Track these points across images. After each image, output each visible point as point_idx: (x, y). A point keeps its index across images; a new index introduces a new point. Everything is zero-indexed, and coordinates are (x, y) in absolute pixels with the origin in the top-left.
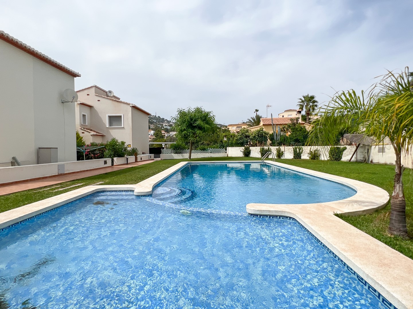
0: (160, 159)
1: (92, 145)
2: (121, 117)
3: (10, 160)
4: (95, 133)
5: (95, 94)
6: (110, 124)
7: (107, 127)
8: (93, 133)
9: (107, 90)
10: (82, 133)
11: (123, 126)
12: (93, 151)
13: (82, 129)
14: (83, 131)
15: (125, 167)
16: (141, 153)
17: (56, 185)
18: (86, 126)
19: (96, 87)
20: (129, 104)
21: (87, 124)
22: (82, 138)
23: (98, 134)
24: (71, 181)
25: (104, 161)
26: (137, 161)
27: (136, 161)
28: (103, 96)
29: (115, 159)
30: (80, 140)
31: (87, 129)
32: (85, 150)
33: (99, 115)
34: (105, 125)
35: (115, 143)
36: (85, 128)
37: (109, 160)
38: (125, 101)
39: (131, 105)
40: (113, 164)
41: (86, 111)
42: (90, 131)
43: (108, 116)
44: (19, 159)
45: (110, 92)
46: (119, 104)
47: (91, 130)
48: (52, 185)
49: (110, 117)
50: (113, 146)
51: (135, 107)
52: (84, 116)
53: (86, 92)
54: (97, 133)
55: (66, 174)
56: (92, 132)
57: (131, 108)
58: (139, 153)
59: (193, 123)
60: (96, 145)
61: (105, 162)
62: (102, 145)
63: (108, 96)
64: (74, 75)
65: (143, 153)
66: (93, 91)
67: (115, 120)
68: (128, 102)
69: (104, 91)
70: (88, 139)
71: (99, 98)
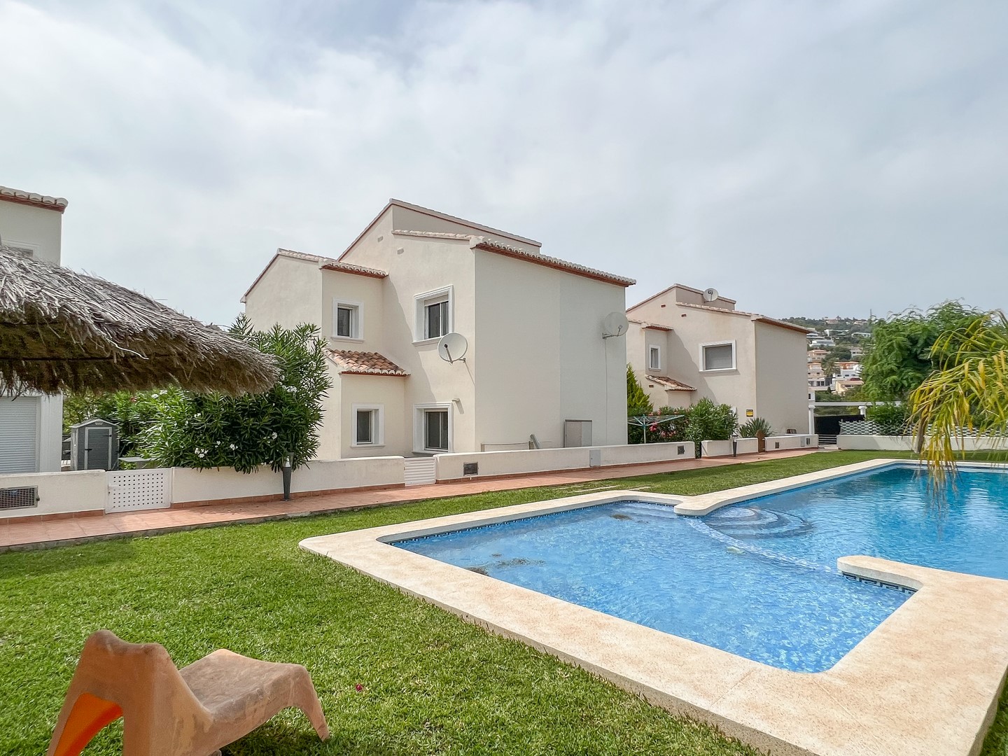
0: (834, 447)
1: (665, 412)
2: (730, 346)
3: (527, 439)
4: (674, 386)
5: (677, 303)
6: (708, 365)
7: (701, 370)
8: (670, 386)
9: (703, 289)
10: (650, 386)
11: (735, 368)
12: (665, 427)
13: (649, 379)
14: (652, 384)
15: (721, 463)
16: (785, 430)
17: (578, 483)
18: (659, 371)
19: (678, 287)
20: (748, 316)
21: (659, 368)
22: (648, 397)
23: (680, 388)
24: (603, 480)
25: (679, 447)
26: (764, 451)
27: (762, 449)
28: (692, 305)
29: (705, 443)
30: (644, 401)
31: (659, 378)
32: (646, 423)
33: (685, 346)
34: (696, 367)
35: (705, 410)
36: (657, 377)
37: (690, 447)
39: (754, 318)
40: (699, 455)
41: (659, 341)
42: (665, 382)
43: (704, 347)
44: (539, 439)
45: (710, 292)
46: (727, 317)
47: (668, 380)
48: (573, 484)
49: (707, 349)
50: (702, 415)
51: (763, 321)
52: (654, 351)
53: (660, 301)
54: (678, 385)
55: (603, 468)
56: (667, 383)
57: (753, 324)
58: (770, 431)
59: (918, 352)
60: (671, 413)
61: (681, 450)
62: (680, 412)
63: (705, 302)
64: (624, 284)
65: (789, 432)
66: (672, 298)
67: (718, 354)
68: (747, 312)
69: (697, 292)
70: (660, 398)
71: (684, 311)
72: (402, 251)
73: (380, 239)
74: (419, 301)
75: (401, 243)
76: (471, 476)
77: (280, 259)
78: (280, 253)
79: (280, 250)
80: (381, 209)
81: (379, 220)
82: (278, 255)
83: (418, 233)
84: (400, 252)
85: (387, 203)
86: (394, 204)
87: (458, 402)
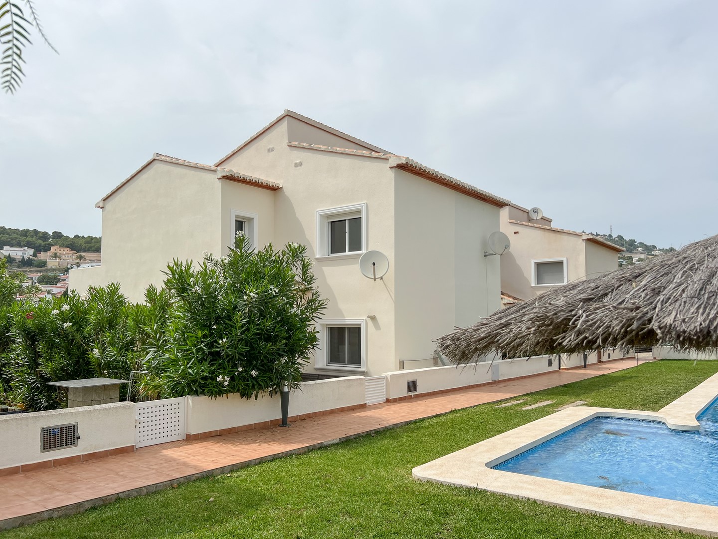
2: (561, 263)
4: (511, 300)
5: (509, 221)
6: (539, 280)
7: (533, 285)
8: (506, 299)
9: (529, 208)
25: (548, 360)
27: (600, 359)
28: (521, 223)
33: (517, 262)
34: (528, 282)
37: (555, 359)
38: (572, 230)
39: (585, 237)
40: (560, 366)
43: (535, 263)
45: (535, 211)
46: (558, 236)
47: (503, 294)
49: (539, 265)
51: (592, 241)
54: (514, 299)
55: (501, 381)
56: (504, 297)
57: (584, 243)
61: (550, 363)
66: (505, 216)
67: (549, 270)
69: (524, 211)
71: (517, 228)
72: (300, 164)
73: (271, 150)
74: (322, 216)
75: (298, 156)
76: (413, 394)
77: (157, 166)
78: (157, 158)
79: (158, 155)
80: (274, 119)
81: (269, 131)
82: (154, 160)
83: (322, 147)
84: (299, 165)
85: (281, 113)
86: (290, 115)
87: (373, 318)
